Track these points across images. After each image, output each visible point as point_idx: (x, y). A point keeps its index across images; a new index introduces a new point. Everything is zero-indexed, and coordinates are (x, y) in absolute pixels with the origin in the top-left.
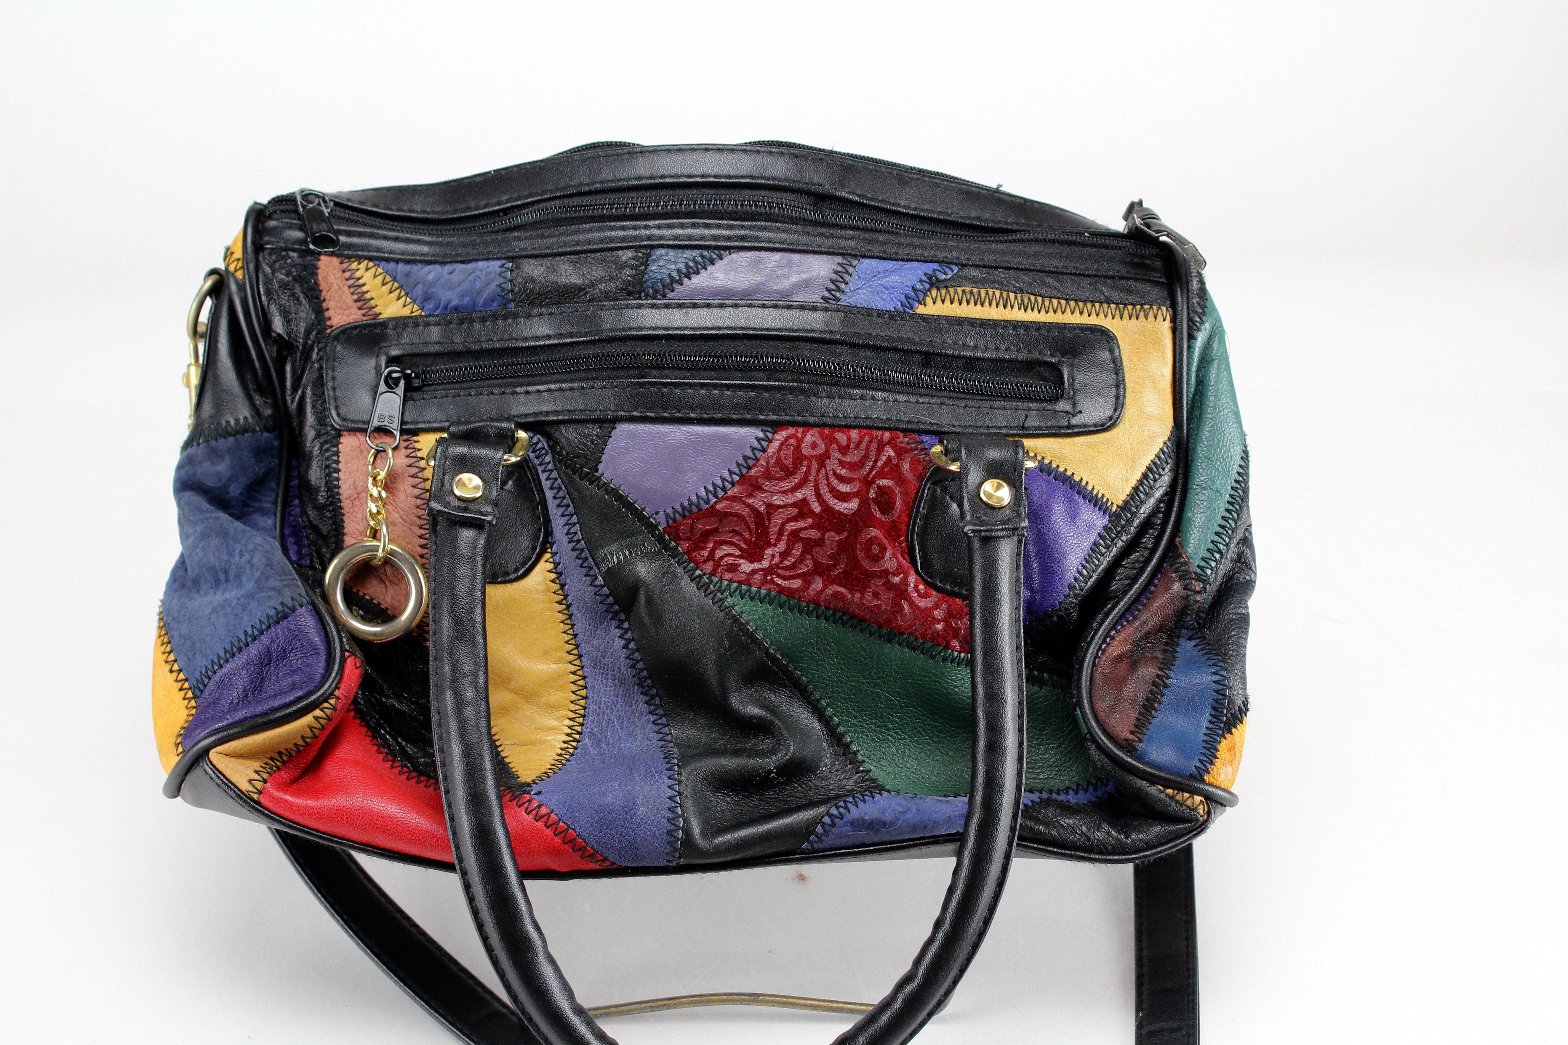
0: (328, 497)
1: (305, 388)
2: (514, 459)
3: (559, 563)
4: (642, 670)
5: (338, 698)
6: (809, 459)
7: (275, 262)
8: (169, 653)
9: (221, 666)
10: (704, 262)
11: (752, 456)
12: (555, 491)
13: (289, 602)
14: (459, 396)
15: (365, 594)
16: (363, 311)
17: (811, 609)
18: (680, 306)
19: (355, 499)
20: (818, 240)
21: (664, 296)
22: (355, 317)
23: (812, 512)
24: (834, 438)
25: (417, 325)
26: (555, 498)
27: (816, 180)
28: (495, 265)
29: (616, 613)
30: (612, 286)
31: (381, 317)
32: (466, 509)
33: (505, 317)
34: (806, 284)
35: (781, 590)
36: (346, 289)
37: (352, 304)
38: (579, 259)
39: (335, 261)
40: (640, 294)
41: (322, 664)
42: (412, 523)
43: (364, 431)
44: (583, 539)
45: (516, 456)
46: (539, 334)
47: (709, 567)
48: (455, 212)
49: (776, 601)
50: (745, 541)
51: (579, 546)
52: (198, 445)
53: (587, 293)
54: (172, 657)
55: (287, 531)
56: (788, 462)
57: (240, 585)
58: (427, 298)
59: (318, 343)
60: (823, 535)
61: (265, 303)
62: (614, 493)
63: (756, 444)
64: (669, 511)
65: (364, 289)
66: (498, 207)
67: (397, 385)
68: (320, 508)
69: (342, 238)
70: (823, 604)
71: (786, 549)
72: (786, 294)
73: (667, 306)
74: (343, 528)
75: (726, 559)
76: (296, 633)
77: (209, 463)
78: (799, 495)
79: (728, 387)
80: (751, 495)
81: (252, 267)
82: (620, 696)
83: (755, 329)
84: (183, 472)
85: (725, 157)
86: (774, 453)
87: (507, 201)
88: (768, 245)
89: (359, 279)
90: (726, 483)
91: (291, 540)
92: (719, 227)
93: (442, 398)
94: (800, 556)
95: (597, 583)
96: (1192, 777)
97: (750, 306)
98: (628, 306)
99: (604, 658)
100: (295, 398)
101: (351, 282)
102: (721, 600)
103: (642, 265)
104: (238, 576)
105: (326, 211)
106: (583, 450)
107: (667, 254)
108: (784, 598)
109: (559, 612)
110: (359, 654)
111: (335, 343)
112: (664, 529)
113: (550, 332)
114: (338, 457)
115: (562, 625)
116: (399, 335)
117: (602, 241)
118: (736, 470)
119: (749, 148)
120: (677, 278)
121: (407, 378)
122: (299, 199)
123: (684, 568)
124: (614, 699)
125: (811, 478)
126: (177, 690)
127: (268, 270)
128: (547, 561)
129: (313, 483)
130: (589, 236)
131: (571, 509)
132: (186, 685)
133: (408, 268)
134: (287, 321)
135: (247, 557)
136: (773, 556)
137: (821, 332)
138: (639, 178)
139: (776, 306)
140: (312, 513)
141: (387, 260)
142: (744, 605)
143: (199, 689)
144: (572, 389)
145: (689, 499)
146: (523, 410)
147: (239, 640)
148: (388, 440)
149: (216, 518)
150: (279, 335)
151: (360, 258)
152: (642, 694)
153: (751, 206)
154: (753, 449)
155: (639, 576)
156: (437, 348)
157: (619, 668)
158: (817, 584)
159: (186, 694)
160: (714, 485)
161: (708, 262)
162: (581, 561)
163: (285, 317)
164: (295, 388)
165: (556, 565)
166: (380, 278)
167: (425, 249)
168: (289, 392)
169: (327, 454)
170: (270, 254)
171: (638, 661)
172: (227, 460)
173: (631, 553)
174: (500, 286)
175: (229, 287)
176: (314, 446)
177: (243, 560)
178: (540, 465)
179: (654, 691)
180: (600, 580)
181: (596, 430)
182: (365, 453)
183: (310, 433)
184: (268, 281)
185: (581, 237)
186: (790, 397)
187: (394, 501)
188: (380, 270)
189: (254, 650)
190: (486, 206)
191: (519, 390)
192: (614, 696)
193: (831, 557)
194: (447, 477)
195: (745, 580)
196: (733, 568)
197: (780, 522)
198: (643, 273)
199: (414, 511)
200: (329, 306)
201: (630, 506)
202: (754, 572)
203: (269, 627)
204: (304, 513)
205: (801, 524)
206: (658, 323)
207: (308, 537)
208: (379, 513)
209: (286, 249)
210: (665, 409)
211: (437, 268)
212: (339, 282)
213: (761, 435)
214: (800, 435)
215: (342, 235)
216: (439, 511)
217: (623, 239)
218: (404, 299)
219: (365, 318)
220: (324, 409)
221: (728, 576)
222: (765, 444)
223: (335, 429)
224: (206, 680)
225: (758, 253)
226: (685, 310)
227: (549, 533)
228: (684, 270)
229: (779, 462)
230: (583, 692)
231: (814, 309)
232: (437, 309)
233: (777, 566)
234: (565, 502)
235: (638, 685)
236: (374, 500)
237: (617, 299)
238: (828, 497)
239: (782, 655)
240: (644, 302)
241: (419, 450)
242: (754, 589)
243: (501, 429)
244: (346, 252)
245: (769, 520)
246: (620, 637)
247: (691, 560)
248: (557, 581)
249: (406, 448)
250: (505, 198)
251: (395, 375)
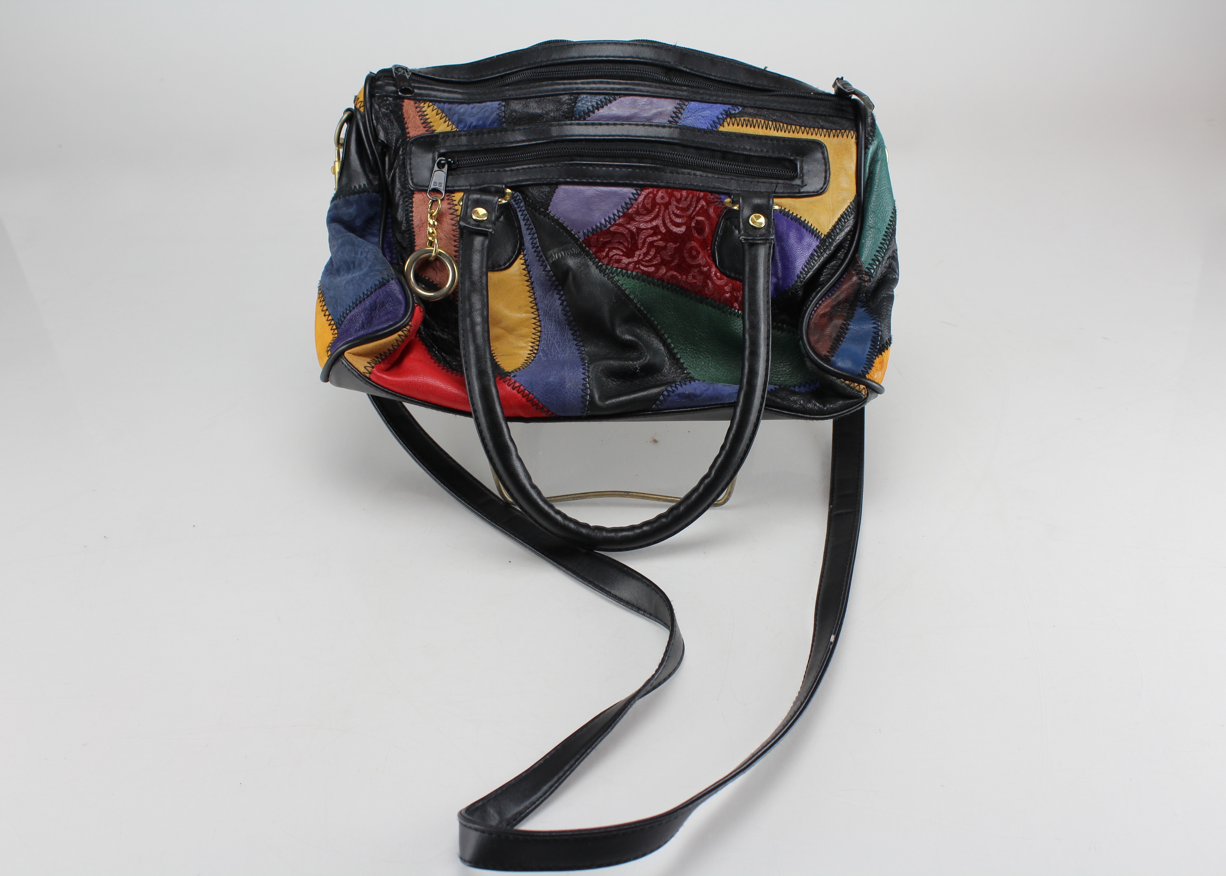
0: (407, 227)
1: (396, 169)
2: (504, 202)
3: (527, 260)
4: (570, 317)
5: (411, 326)
6: (660, 204)
7: (380, 103)
8: (324, 306)
9: (350, 311)
10: (606, 102)
11: (630, 203)
12: (526, 221)
13: (386, 277)
14: (476, 172)
15: (425, 277)
16: (426, 129)
17: (659, 283)
18: (593, 124)
19: (421, 227)
20: (667, 91)
21: (585, 119)
22: (422, 132)
23: (660, 233)
24: (673, 194)
25: (454, 136)
26: (525, 225)
27: (667, 60)
28: (496, 104)
29: (557, 286)
30: (556, 114)
31: (436, 132)
32: (478, 226)
33: (501, 131)
34: (660, 114)
35: (644, 272)
36: (417, 117)
37: (420, 125)
38: (540, 100)
39: (412, 102)
40: (572, 118)
41: (403, 309)
42: (451, 239)
43: (426, 191)
44: (540, 246)
45: (505, 200)
46: (518, 139)
47: (606, 261)
48: (475, 78)
49: (641, 278)
50: (625, 247)
51: (538, 250)
52: (340, 199)
53: (544, 117)
54: (325, 308)
55: (385, 246)
56: (649, 206)
57: (361, 269)
58: (460, 121)
59: (403, 146)
60: (666, 244)
61: (375, 124)
62: (557, 221)
63: (632, 196)
64: (585, 231)
65: (427, 117)
66: (498, 75)
67: (443, 167)
68: (403, 233)
69: (416, 91)
70: (666, 281)
71: (646, 252)
72: (649, 119)
73: (586, 124)
74: (415, 242)
75: (615, 257)
76: (390, 293)
77: (345, 208)
78: (654, 223)
79: (617, 166)
80: (628, 223)
81: (368, 105)
82: (558, 331)
83: (632, 136)
84: (331, 213)
85: (618, 47)
86: (641, 201)
87: (503, 71)
88: (640, 93)
89: (424, 112)
90: (616, 217)
91: (387, 250)
92: (614, 83)
93: (467, 174)
94: (654, 255)
95: (547, 269)
96: (859, 375)
97: (630, 124)
98: (566, 124)
99: (550, 310)
100: (390, 175)
101: (420, 113)
102: (612, 277)
103: (573, 103)
104: (360, 265)
105: (408, 77)
106: (541, 199)
107: (586, 97)
108: (645, 277)
109: (527, 286)
110: (422, 305)
111: (412, 145)
112: (583, 241)
113: (524, 139)
114: (412, 204)
115: (528, 293)
116: (445, 141)
117: (552, 90)
118: (621, 210)
119: (631, 43)
120: (592, 110)
121: (449, 163)
122: (393, 70)
123: (593, 262)
124: (556, 332)
125: (661, 215)
126: (328, 325)
127: (377, 107)
128: (521, 259)
129: (399, 219)
130: (545, 88)
131: (534, 230)
132: (333, 322)
133: (450, 106)
134: (386, 133)
135: (365, 255)
136: (640, 255)
137: (668, 138)
138: (573, 58)
139: (644, 125)
140: (398, 236)
141: (439, 102)
142: (624, 280)
143: (339, 324)
144: (535, 168)
145: (596, 225)
146: (509, 180)
147: (360, 297)
148: (439, 195)
149: (349, 236)
150: (382, 141)
151: (425, 101)
152: (570, 330)
153: (632, 73)
154: (630, 199)
155: (569, 266)
156: (465, 148)
157: (558, 316)
158: (663, 270)
159: (332, 327)
160: (609, 218)
161: (608, 102)
162: (538, 258)
163: (385, 131)
164: (390, 170)
165: (526, 261)
166: (435, 111)
167: (459, 96)
168: (387, 172)
169: (407, 204)
170: (378, 99)
171: (568, 312)
172: (355, 206)
173: (565, 254)
174: (498, 114)
175: (356, 117)
176: (400, 200)
177: (362, 256)
178: (518, 208)
179: (576, 328)
180: (549, 268)
181: (547, 189)
182: (426, 203)
183: (398, 193)
184: (377, 113)
185: (542, 89)
186: (650, 172)
187: (441, 227)
188: (435, 107)
189: (367, 302)
190: (492, 74)
191: (508, 169)
192: (555, 331)
193: (671, 256)
194: (469, 210)
195: (625, 267)
196: (619, 261)
197: (643, 237)
198: (574, 107)
199: (452, 232)
200: (409, 126)
201: (565, 229)
202: (629, 263)
203: (375, 290)
204: (394, 236)
205: (655, 238)
206: (581, 133)
207: (396, 249)
208: (433, 233)
209: (387, 96)
210: (584, 177)
211: (466, 106)
212: (414, 113)
213: (635, 192)
214: (655, 192)
215: (416, 89)
216: (465, 226)
217: (564, 90)
218: (448, 122)
219: (427, 133)
220: (405, 180)
221: (616, 265)
222: (636, 196)
223: (411, 190)
224: (343, 319)
225: (635, 98)
226: (596, 126)
227: (522, 244)
228: (596, 106)
229: (644, 206)
230: (539, 329)
231: (664, 127)
232: (465, 127)
233: (642, 260)
234: (531, 227)
235: (568, 325)
236: (431, 226)
237: (560, 121)
238: (669, 225)
239: (644, 308)
240: (574, 122)
241: (455, 201)
242: (629, 272)
243: (497, 188)
244: (418, 98)
245: (638, 236)
246: (559, 299)
247: (597, 257)
248: (526, 270)
249: (448, 200)
250: (501, 70)
251: (443, 162)
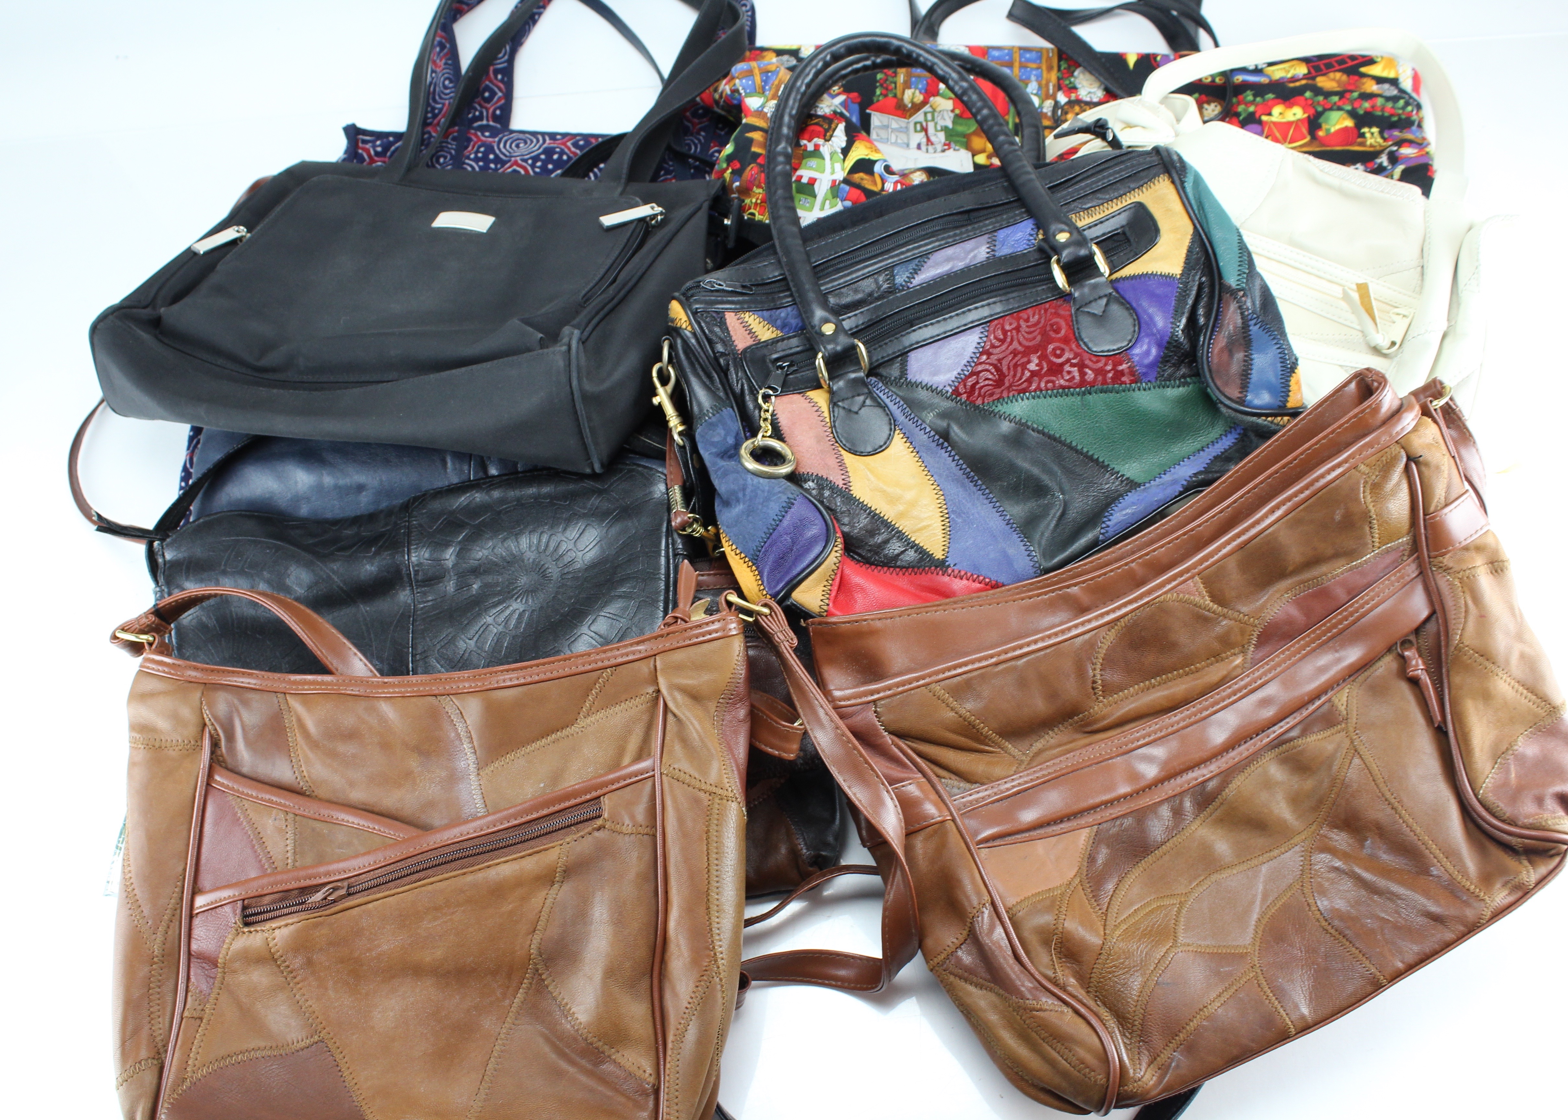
3: (905, 432)
4: (966, 468)
6: (1011, 331)
8: (731, 545)
11: (982, 341)
12: (890, 398)
13: (790, 495)
16: (753, 339)
21: (908, 288)
22: (749, 342)
23: (1020, 352)
25: (781, 340)
26: (891, 401)
29: (942, 444)
30: (879, 293)
31: (765, 340)
35: (1019, 391)
36: (741, 328)
37: (746, 336)
38: (858, 285)
39: (732, 314)
40: (896, 291)
44: (912, 412)
49: (1019, 398)
50: (993, 380)
51: (912, 418)
53: (868, 300)
54: (734, 547)
56: (1001, 336)
57: (757, 496)
58: (783, 326)
62: (921, 385)
63: (981, 335)
64: (950, 382)
71: (1014, 374)
78: (1011, 348)
80: (988, 358)
82: (960, 488)
86: (992, 335)
90: (974, 358)
94: (1022, 372)
96: (1280, 407)
99: (945, 470)
106: (897, 373)
109: (914, 457)
112: (951, 392)
115: (917, 462)
116: (775, 347)
117: (865, 273)
118: (976, 351)
121: (788, 366)
124: (958, 490)
125: (1015, 339)
128: (898, 433)
131: (902, 403)
132: (747, 559)
133: (769, 312)
135: (756, 480)
136: (1009, 380)
141: (758, 310)
143: (756, 557)
144: (880, 347)
145: (958, 373)
147: (772, 525)
154: (981, 338)
156: (798, 349)
157: (954, 474)
159: (748, 564)
160: (968, 361)
162: (915, 425)
166: (757, 320)
171: (962, 465)
173: (939, 410)
178: (877, 389)
180: (928, 429)
181: (899, 362)
188: (757, 315)
195: (1000, 397)
196: (992, 395)
197: (1007, 363)
199: (822, 429)
201: (930, 388)
202: (1003, 391)
203: (786, 513)
205: (1016, 359)
213: (982, 330)
214: (1002, 322)
218: (771, 329)
222: (986, 333)
224: (758, 553)
227: (895, 419)
229: (996, 338)
230: (941, 492)
232: (791, 330)
234: (897, 400)
235: (967, 478)
238: (1025, 343)
242: (1006, 399)
245: (1001, 365)
246: (948, 455)
247: (970, 402)
248: (907, 441)
